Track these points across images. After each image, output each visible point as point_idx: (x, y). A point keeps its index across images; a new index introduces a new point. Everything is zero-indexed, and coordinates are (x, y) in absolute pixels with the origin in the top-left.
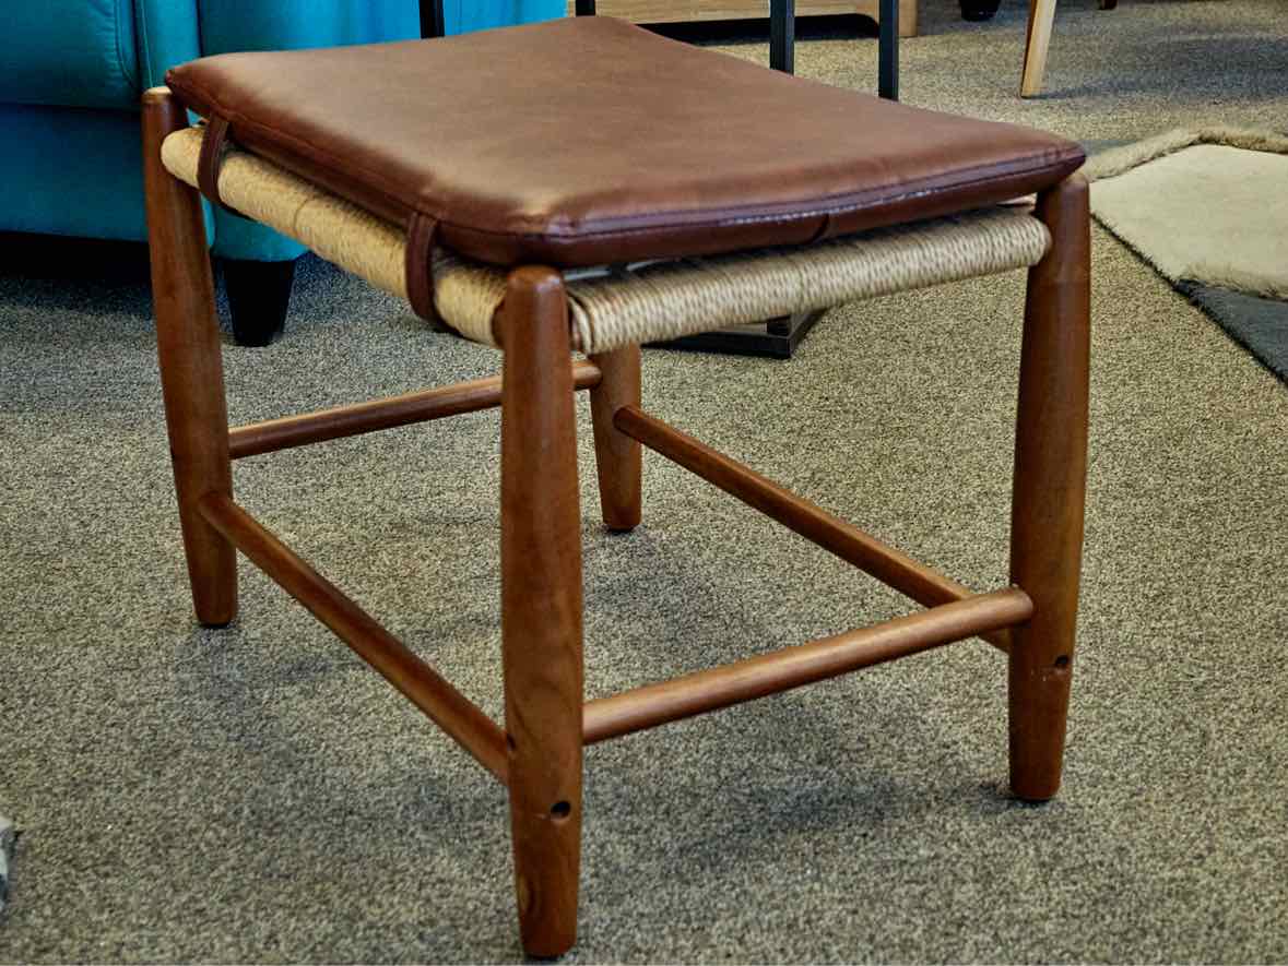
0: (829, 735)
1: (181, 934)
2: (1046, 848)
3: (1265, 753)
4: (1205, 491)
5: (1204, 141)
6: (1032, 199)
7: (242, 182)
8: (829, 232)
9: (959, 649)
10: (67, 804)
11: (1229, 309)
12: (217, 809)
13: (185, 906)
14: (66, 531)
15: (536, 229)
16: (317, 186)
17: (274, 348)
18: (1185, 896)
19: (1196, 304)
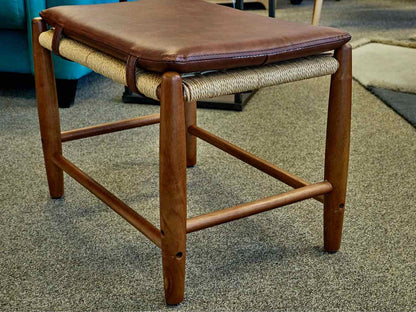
0: (263, 231)
1: (50, 298)
2: (337, 267)
3: (406, 235)
4: (380, 153)
5: (372, 42)
6: (332, 52)
7: (67, 48)
8: (268, 61)
9: (304, 203)
10: (10, 256)
11: (385, 95)
12: (60, 258)
13: (51, 289)
14: (4, 168)
15: (172, 59)
16: (93, 48)
17: (71, 108)
18: (384, 282)
19: (373, 93)
